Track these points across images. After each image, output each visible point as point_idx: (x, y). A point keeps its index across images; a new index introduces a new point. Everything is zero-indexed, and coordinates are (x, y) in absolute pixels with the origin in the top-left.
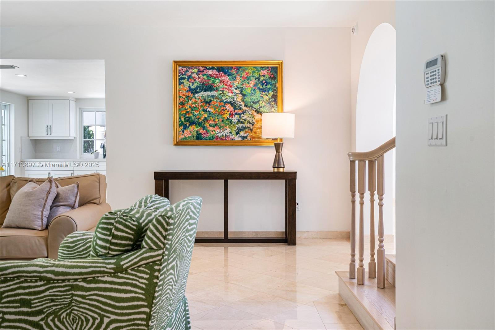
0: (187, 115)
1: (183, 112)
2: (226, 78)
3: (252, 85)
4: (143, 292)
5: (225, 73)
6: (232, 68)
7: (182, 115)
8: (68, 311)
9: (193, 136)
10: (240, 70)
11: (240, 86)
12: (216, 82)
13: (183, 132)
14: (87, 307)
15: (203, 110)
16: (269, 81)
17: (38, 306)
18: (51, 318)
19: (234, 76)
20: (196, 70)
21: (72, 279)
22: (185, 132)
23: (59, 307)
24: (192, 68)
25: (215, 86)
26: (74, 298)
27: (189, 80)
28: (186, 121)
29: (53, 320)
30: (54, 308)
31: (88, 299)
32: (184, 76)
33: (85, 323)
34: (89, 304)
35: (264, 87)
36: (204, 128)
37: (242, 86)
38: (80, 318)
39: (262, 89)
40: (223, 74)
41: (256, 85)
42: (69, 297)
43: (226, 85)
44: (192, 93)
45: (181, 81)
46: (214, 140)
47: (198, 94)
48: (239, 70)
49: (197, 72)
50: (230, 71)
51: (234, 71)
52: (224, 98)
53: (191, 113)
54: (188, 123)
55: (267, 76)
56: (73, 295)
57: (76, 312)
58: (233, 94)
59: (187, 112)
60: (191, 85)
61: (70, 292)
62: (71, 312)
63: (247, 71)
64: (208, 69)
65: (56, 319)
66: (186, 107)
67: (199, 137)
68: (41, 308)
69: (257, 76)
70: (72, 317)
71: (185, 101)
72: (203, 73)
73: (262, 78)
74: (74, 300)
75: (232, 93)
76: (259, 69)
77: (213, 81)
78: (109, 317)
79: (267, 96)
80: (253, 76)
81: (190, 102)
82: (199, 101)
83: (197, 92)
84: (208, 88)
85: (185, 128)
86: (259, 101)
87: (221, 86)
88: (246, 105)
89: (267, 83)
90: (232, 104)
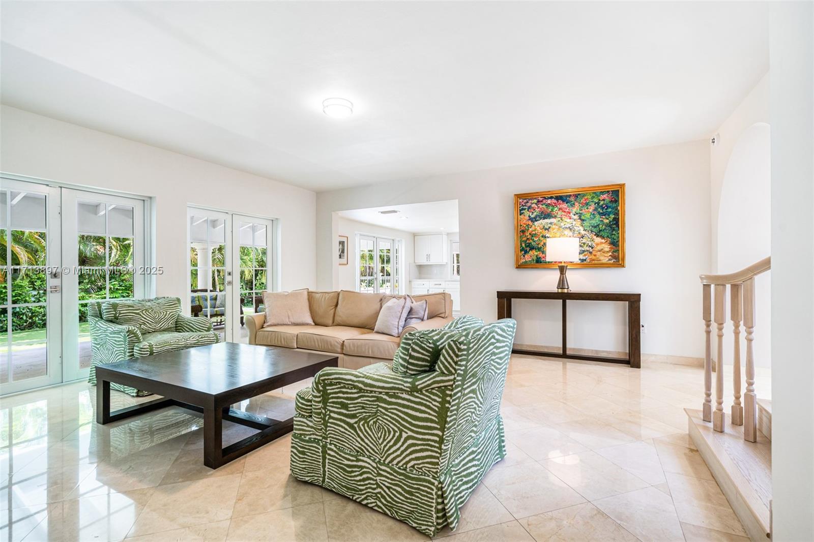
0: (528, 242)
1: (523, 239)
2: (564, 206)
3: (591, 210)
4: (436, 415)
5: (563, 201)
6: (571, 195)
7: (523, 241)
8: (375, 420)
9: (533, 260)
10: (579, 197)
11: (578, 211)
12: (554, 210)
13: (524, 256)
14: (389, 419)
15: (542, 237)
16: (610, 205)
17: (353, 410)
18: (362, 423)
19: (572, 203)
20: (535, 201)
21: (378, 392)
22: (526, 256)
23: (368, 414)
24: (532, 199)
25: (554, 214)
26: (379, 408)
27: (529, 210)
28: (526, 247)
29: (363, 425)
30: (364, 414)
31: (390, 412)
32: (525, 207)
33: (387, 434)
34: (390, 417)
35: (604, 211)
36: (542, 252)
37: (581, 212)
38: (383, 428)
39: (601, 213)
40: (561, 202)
41: (595, 210)
42: (375, 407)
43: (565, 212)
44: (532, 221)
45: (522, 212)
47: (538, 222)
48: (577, 197)
49: (536, 202)
50: (568, 199)
51: (572, 199)
52: (562, 224)
53: (531, 239)
54: (528, 248)
55: (608, 200)
56: (378, 406)
57: (380, 422)
58: (572, 220)
59: (528, 239)
60: (531, 215)
61: (376, 403)
62: (377, 421)
63: (586, 197)
64: (547, 199)
65: (366, 425)
66: (527, 234)
67: (538, 261)
68: (355, 412)
69: (597, 201)
70: (377, 425)
71: (526, 229)
72: (541, 203)
73: (602, 203)
74: (379, 410)
75: (570, 218)
76: (598, 194)
77: (551, 209)
78: (407, 433)
79: (608, 219)
80: (593, 202)
81: (530, 229)
82: (538, 228)
83: (536, 221)
84: (547, 216)
85: (525, 253)
86: (598, 225)
87: (560, 213)
88: (585, 230)
89: (608, 207)
90: (571, 229)
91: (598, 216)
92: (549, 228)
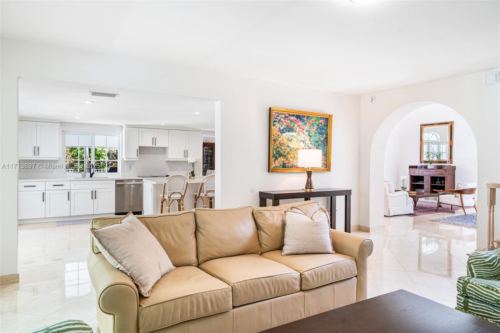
0: (278, 149)
1: (275, 147)
2: (301, 123)
3: (315, 130)
5: (301, 120)
6: (304, 116)
7: (274, 149)
9: (281, 165)
10: (309, 118)
11: (308, 129)
12: (295, 126)
13: (275, 162)
15: (287, 146)
16: (324, 127)
19: (305, 122)
20: (283, 116)
22: (276, 162)
24: (281, 114)
25: (294, 129)
27: (279, 123)
28: (277, 154)
32: (276, 120)
35: (321, 131)
36: (287, 159)
37: (310, 130)
39: (320, 133)
40: (299, 120)
41: (317, 130)
43: (301, 128)
44: (281, 132)
45: (274, 123)
46: (293, 168)
47: (285, 134)
48: (308, 118)
49: (284, 117)
50: (303, 118)
51: (305, 119)
52: (299, 138)
53: (280, 147)
54: (278, 155)
55: (323, 124)
58: (304, 135)
59: (278, 147)
60: (280, 127)
63: (312, 120)
64: (291, 116)
66: (277, 143)
67: (284, 166)
69: (318, 124)
71: (276, 139)
72: (287, 118)
73: (320, 125)
75: (304, 134)
76: (319, 118)
77: (293, 125)
79: (323, 137)
80: (316, 123)
81: (280, 139)
82: (285, 139)
83: (284, 133)
84: (290, 129)
85: (276, 159)
86: (318, 141)
87: (298, 129)
88: (311, 144)
89: (323, 129)
90: (304, 142)
91: (318, 135)
92: (292, 139)
